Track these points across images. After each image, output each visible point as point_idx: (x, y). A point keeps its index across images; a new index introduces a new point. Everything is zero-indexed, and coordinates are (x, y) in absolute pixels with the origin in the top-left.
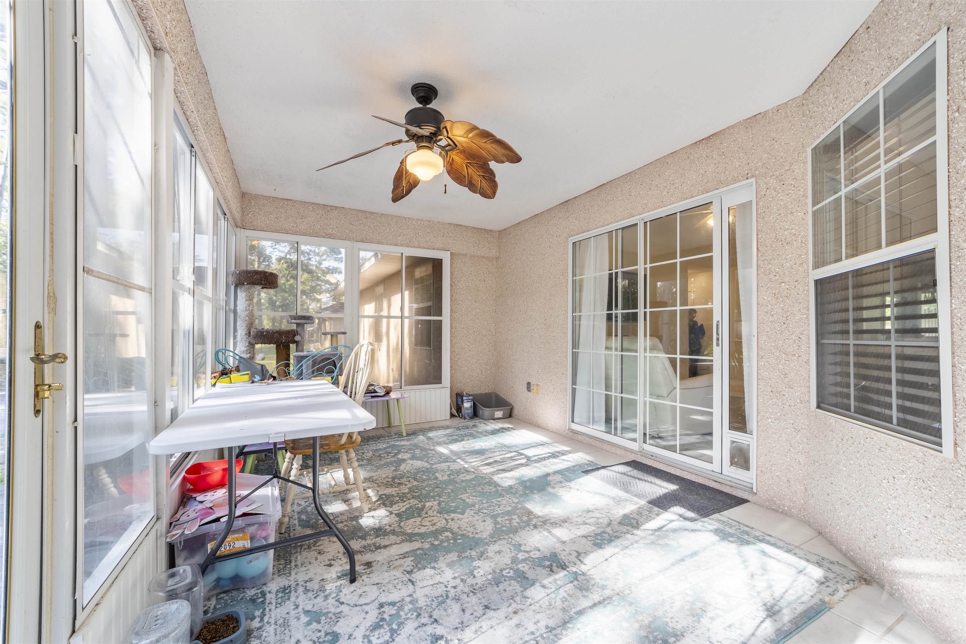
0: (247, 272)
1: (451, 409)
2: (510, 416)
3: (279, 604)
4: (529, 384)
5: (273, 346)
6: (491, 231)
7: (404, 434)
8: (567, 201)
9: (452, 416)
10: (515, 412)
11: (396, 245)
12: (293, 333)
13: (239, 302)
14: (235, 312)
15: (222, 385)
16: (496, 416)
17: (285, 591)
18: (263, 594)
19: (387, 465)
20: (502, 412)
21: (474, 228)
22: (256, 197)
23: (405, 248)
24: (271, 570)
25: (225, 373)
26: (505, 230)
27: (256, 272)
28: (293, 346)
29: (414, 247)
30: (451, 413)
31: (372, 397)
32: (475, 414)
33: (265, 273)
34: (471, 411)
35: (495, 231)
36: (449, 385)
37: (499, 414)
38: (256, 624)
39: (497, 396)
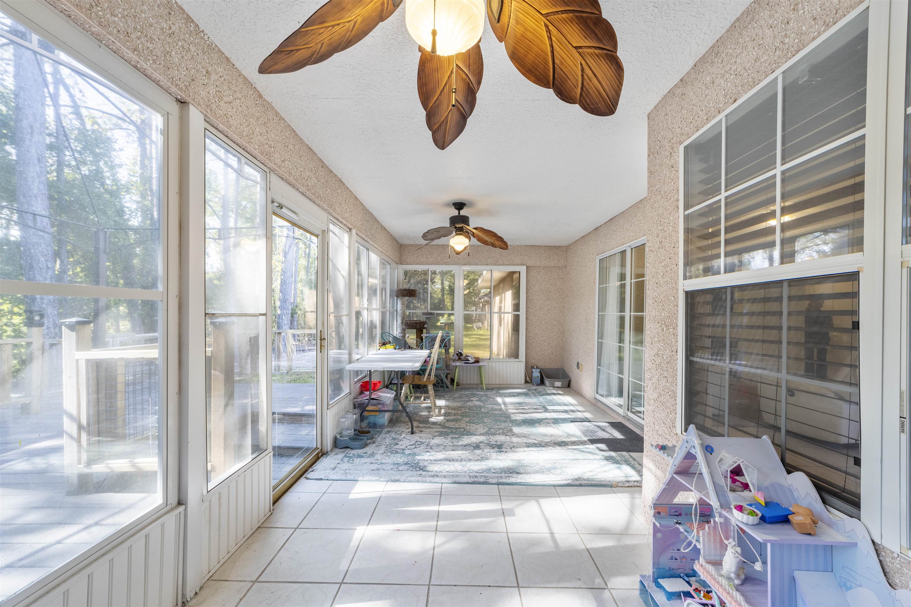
0: (401, 290)
1: (526, 377)
2: (569, 386)
3: (385, 434)
4: (578, 363)
5: (415, 330)
6: (560, 247)
7: (485, 389)
8: (596, 228)
9: (526, 382)
10: (572, 384)
11: (487, 265)
12: (424, 323)
13: (398, 306)
14: (397, 310)
15: (383, 350)
16: (555, 385)
17: (389, 432)
18: (382, 431)
19: (461, 401)
20: (561, 383)
21: (546, 246)
22: (408, 246)
23: (493, 266)
24: (386, 424)
25: (384, 344)
26: (569, 245)
27: (405, 290)
28: (424, 331)
29: (500, 265)
30: (526, 380)
31: (465, 363)
32: (542, 383)
33: (409, 290)
34: (539, 380)
35: (563, 247)
36: (524, 360)
37: (558, 384)
38: (376, 436)
39: (564, 371)
